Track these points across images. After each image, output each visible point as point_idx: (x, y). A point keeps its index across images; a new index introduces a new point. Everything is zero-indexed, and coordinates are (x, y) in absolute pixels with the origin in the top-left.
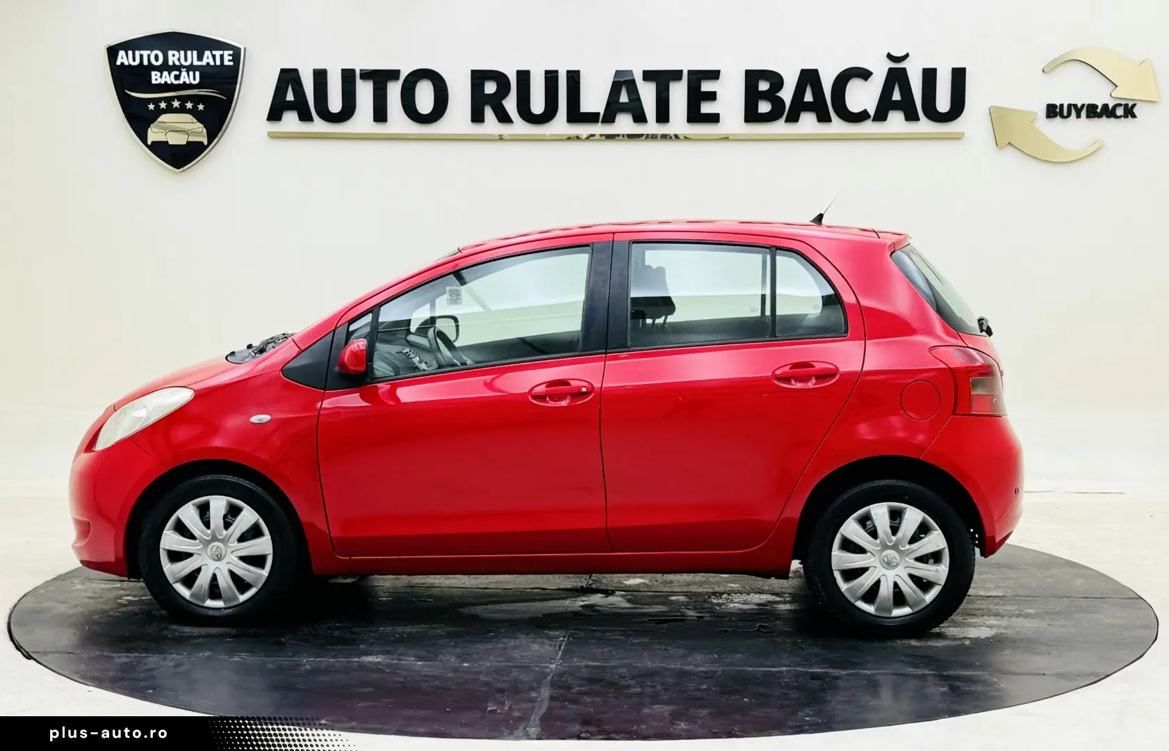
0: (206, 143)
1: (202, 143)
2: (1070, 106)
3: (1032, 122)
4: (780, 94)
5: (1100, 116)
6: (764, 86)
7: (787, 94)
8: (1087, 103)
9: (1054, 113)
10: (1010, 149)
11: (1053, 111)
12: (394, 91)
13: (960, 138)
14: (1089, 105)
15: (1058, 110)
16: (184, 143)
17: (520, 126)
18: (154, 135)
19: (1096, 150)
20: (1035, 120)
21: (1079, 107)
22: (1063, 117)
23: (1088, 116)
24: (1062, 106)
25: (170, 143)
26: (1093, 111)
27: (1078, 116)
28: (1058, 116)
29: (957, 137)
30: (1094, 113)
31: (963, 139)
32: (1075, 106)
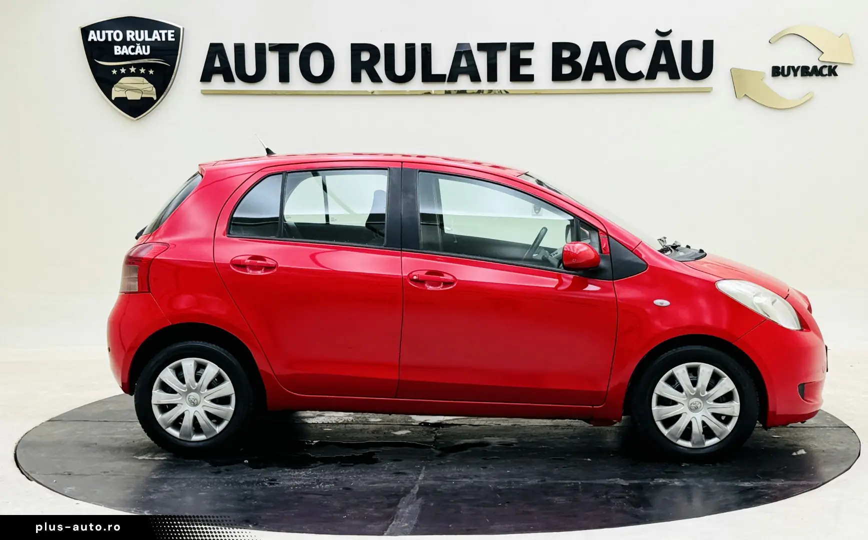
0: (155, 98)
1: (152, 98)
2: (789, 67)
3: (762, 80)
4: (578, 60)
5: (810, 74)
6: (566, 54)
7: (583, 60)
8: (801, 65)
9: (777, 73)
10: (746, 99)
11: (777, 71)
12: (294, 59)
13: (709, 92)
14: (803, 67)
15: (780, 71)
16: (139, 98)
17: (387, 85)
18: (116, 93)
19: (808, 100)
20: (763, 78)
21: (796, 68)
22: (784, 75)
23: (802, 75)
24: (783, 67)
25: (129, 98)
26: (806, 72)
27: (795, 75)
28: (781, 75)
29: (708, 91)
30: (807, 73)
31: (712, 93)
32: (793, 67)
